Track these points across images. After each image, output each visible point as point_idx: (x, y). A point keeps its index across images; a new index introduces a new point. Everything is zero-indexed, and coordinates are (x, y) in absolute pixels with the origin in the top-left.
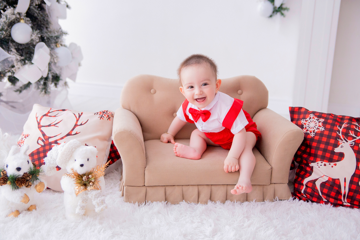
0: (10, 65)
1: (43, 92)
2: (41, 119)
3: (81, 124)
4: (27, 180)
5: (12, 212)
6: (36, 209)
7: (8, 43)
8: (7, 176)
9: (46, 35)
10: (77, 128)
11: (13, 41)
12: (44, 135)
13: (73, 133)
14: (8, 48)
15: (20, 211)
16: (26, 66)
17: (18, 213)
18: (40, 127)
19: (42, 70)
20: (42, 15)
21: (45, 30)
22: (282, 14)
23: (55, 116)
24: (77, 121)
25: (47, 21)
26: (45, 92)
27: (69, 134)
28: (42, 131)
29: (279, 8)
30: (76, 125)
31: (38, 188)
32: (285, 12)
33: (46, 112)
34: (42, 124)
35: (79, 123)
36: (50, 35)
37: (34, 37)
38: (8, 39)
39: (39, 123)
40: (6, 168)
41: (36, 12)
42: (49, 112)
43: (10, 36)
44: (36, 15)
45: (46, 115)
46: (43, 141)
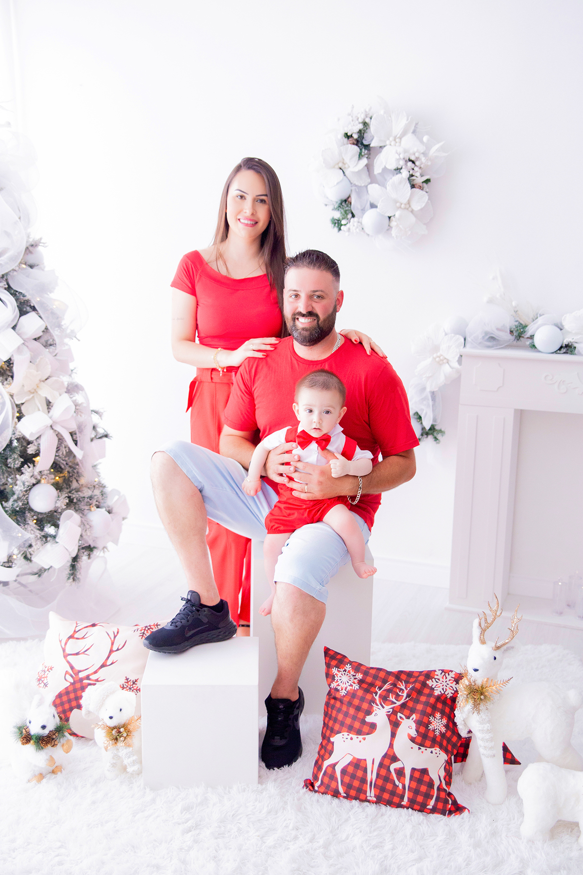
0: (27, 545)
1: (71, 580)
2: (66, 644)
3: (118, 650)
4: (53, 739)
5: (35, 776)
6: (61, 772)
7: (25, 513)
8: (30, 734)
9: (75, 496)
10: (113, 655)
11: (31, 510)
12: (72, 668)
13: (109, 663)
14: (25, 520)
15: (44, 774)
16: (48, 545)
17: (41, 776)
18: (66, 656)
19: (70, 550)
20: (70, 467)
21: (74, 485)
22: (436, 439)
23: (83, 638)
24: (113, 644)
25: (78, 472)
26: (74, 580)
27: (103, 665)
28: (68, 662)
29: (430, 429)
30: (111, 651)
31: (65, 747)
32: (439, 436)
33: (71, 633)
34: (68, 651)
35: (115, 648)
36: (81, 494)
37: (59, 504)
38: (25, 509)
39: (64, 650)
40: (28, 724)
41: (63, 464)
42: (75, 632)
43: (28, 503)
44: (63, 467)
45: (71, 637)
46: (71, 676)
